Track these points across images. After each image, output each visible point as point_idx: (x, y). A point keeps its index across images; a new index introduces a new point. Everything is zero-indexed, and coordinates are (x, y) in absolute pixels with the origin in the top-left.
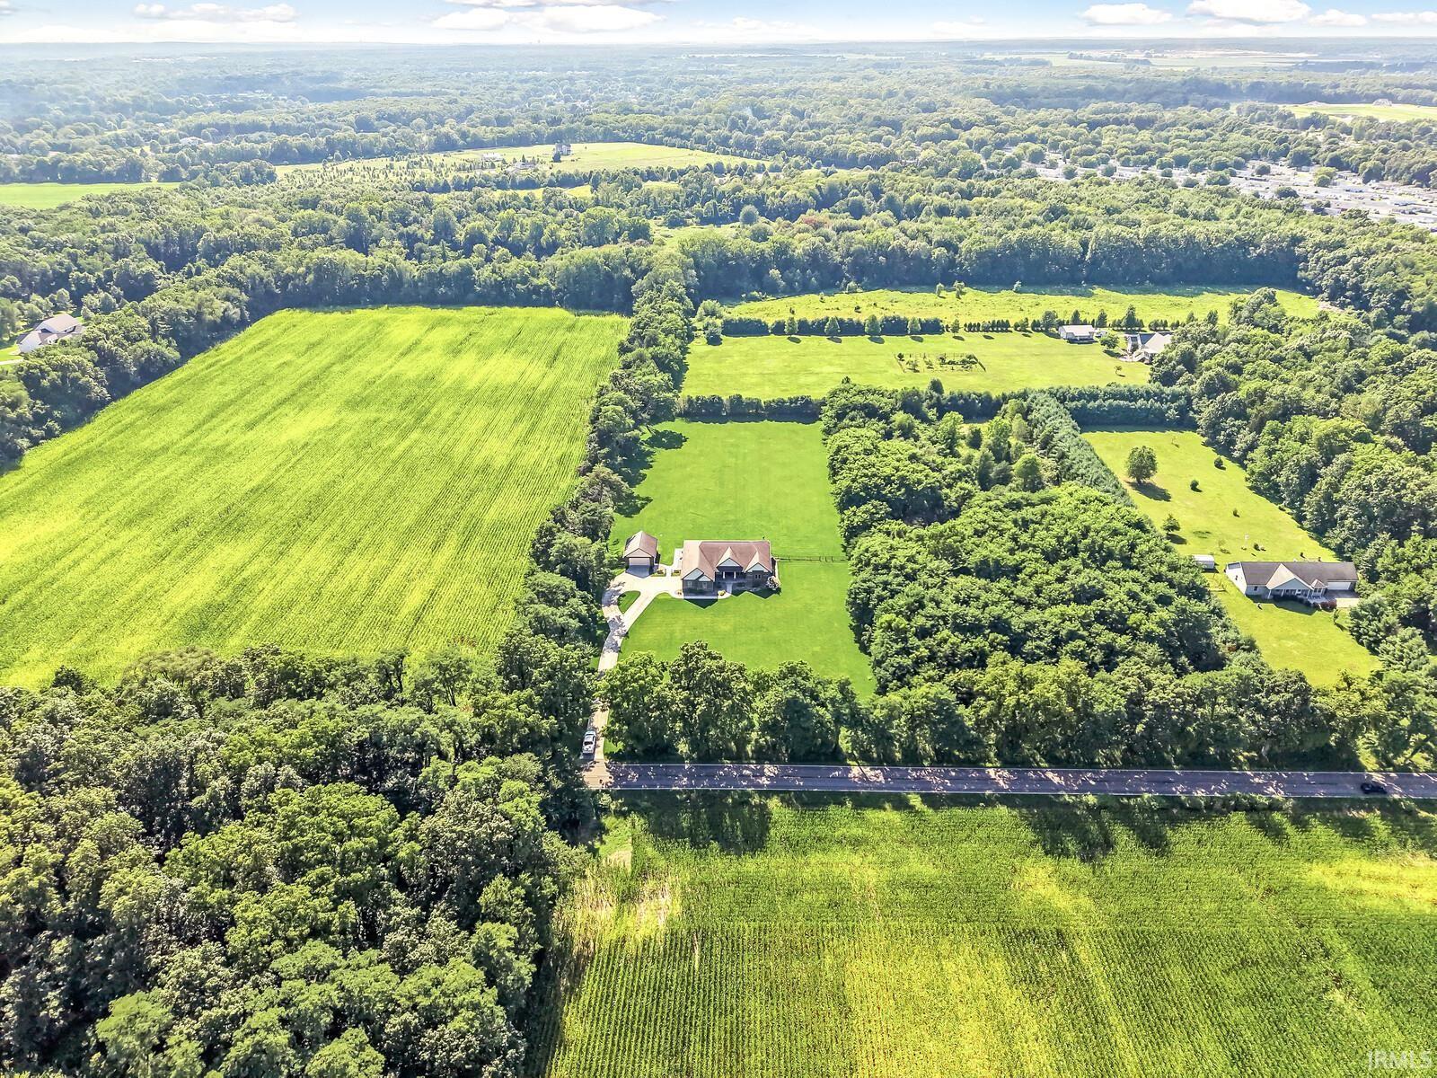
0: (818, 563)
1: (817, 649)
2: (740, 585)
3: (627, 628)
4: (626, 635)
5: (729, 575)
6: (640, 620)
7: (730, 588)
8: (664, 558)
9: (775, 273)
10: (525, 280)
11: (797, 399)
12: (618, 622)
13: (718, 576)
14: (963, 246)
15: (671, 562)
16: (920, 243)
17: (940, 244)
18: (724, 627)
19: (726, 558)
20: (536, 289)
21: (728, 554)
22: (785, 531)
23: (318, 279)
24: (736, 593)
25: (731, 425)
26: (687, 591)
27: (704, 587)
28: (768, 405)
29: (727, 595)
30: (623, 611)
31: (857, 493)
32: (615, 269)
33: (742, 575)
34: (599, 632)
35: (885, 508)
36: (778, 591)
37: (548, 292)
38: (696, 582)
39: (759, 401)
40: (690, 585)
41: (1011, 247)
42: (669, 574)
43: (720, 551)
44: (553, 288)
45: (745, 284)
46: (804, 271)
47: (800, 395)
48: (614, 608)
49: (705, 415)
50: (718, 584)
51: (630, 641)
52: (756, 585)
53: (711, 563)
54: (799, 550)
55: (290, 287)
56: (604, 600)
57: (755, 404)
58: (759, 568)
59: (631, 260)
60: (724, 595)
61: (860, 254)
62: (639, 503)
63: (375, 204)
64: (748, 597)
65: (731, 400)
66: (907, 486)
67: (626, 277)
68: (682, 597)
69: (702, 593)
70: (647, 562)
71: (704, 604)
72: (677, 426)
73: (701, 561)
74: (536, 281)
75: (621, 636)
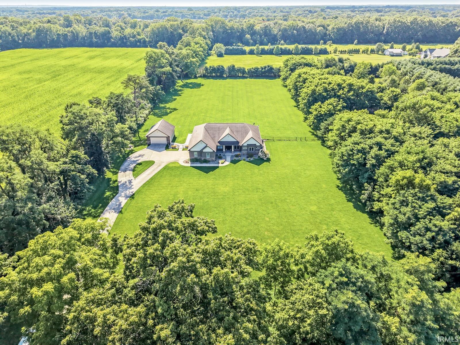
0: (295, 142)
1: (314, 208)
2: (237, 156)
3: (134, 190)
4: (132, 197)
5: (228, 148)
6: (148, 184)
7: (229, 159)
8: (179, 139)
9: (248, 36)
10: (134, 36)
11: (265, 67)
12: (127, 185)
13: (219, 150)
14: (330, 28)
15: (184, 141)
16: (311, 25)
17: (319, 26)
18: (223, 189)
19: (226, 135)
20: (139, 41)
21: (228, 131)
22: (267, 124)
23: (38, 35)
24: (234, 162)
25: (228, 80)
26: (193, 160)
27: (208, 157)
28: (250, 71)
29: (227, 163)
30: (136, 176)
31: (320, 94)
32: (175, 30)
33: (239, 148)
34: (108, 194)
35: (342, 104)
36: (268, 160)
37: (145, 41)
38: (201, 153)
39: (244, 69)
40: (196, 155)
41: (352, 26)
42: (181, 149)
43: (221, 130)
44: (147, 40)
45: (235, 41)
46: (261, 37)
47: (267, 65)
48: (129, 173)
49: (214, 76)
50: (219, 154)
51: (134, 201)
52: (250, 155)
53: (213, 139)
54: (278, 134)
55: (26, 39)
56: (122, 167)
57: (243, 71)
58: (252, 142)
59: (182, 26)
60: (224, 163)
61: (285, 30)
62: (168, 111)
63: (78, 17)
64: (244, 165)
65: (229, 68)
66: (354, 90)
67: (180, 33)
68: (189, 165)
69: (206, 161)
70: (164, 141)
71: (207, 170)
72: (199, 81)
73: (205, 136)
74: (139, 37)
75: (126, 197)
